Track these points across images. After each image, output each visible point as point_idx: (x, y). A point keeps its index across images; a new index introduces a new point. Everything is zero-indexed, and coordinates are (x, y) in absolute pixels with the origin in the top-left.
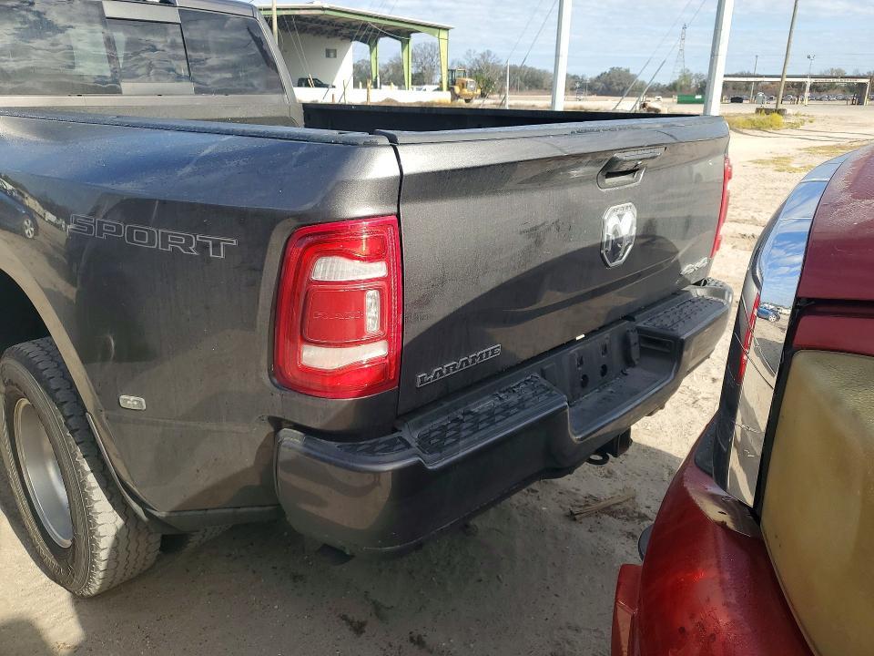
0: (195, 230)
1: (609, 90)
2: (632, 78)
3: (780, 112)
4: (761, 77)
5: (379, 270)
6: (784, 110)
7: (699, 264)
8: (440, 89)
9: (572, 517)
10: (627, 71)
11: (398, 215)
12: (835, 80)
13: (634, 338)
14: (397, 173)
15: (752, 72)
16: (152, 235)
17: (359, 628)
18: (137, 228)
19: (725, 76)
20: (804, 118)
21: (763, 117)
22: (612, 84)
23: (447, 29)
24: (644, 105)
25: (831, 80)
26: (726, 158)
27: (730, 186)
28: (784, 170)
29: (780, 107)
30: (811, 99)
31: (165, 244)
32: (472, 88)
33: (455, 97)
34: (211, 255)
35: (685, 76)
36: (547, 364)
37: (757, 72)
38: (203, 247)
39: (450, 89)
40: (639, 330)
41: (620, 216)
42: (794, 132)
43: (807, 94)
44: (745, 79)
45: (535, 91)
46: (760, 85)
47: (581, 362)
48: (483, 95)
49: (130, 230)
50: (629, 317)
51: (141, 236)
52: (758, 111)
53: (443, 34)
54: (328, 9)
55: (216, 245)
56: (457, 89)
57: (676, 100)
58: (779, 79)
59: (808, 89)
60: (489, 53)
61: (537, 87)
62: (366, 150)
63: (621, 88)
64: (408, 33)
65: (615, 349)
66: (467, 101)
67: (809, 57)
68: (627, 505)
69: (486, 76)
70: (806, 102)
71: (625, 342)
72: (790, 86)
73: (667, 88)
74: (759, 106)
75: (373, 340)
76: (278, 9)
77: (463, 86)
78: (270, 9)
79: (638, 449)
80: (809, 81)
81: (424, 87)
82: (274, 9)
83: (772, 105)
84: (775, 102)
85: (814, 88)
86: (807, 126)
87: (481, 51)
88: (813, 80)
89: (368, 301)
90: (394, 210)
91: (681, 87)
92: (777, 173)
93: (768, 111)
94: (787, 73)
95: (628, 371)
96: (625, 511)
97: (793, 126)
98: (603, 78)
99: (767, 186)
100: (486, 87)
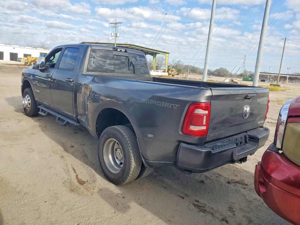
0: (171, 103)
1: (219, 75)
2: (227, 71)
3: (278, 86)
4: (272, 74)
5: (206, 112)
6: (279, 85)
7: (262, 122)
8: (164, 72)
9: (229, 182)
10: (226, 69)
11: (210, 103)
12: (297, 76)
13: (247, 137)
14: (212, 95)
15: (268, 72)
16: (162, 103)
17: (183, 198)
18: (159, 102)
19: (260, 73)
20: (287, 88)
21: (273, 87)
22: (220, 73)
23: (168, 53)
24: (232, 81)
25: (296, 76)
26: (268, 98)
27: (269, 104)
28: (280, 104)
29: (278, 84)
30: (289, 82)
31: (164, 105)
32: (174, 72)
33: (169, 74)
34: (174, 108)
35: (245, 72)
36: (230, 138)
37: (270, 72)
38: (172, 106)
39: (168, 72)
40: (249, 135)
41: (247, 108)
42: (283, 92)
43: (287, 80)
44: (266, 74)
45: (194, 74)
46: (271, 76)
47: (236, 140)
48: (178, 74)
49: (157, 103)
50: (246, 132)
51: (160, 104)
52: (271, 85)
53: (167, 55)
54: (132, 45)
55: (175, 106)
56: (170, 72)
57: (242, 79)
58: (278, 75)
59: (288, 78)
60: (180, 61)
61: (195, 72)
62: (206, 91)
63: (223, 74)
64: (156, 54)
65: (243, 138)
66: (173, 76)
67: (288, 68)
68: (242, 182)
69: (178, 68)
70: (287, 83)
71: (245, 137)
72: (281, 77)
73: (239, 75)
74: (271, 83)
75: (204, 125)
76: (117, 44)
77: (172, 71)
78: (114, 44)
79: (244, 171)
80: (288, 76)
81: (158, 70)
82: (115, 44)
83: (275, 83)
84: (276, 82)
85: (290, 78)
86: (288, 91)
87: (177, 60)
88: (289, 76)
89: (204, 118)
90: (210, 102)
91: (244, 75)
92: (278, 105)
93: (274, 85)
94: (281, 73)
95: (246, 144)
96: (242, 183)
97: (283, 91)
98: (217, 71)
99: (275, 108)
100: (179, 71)
